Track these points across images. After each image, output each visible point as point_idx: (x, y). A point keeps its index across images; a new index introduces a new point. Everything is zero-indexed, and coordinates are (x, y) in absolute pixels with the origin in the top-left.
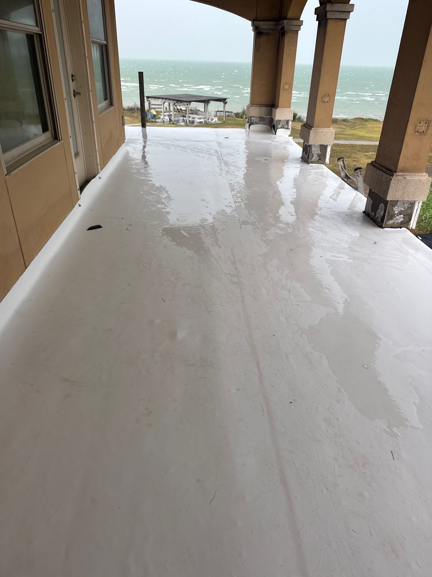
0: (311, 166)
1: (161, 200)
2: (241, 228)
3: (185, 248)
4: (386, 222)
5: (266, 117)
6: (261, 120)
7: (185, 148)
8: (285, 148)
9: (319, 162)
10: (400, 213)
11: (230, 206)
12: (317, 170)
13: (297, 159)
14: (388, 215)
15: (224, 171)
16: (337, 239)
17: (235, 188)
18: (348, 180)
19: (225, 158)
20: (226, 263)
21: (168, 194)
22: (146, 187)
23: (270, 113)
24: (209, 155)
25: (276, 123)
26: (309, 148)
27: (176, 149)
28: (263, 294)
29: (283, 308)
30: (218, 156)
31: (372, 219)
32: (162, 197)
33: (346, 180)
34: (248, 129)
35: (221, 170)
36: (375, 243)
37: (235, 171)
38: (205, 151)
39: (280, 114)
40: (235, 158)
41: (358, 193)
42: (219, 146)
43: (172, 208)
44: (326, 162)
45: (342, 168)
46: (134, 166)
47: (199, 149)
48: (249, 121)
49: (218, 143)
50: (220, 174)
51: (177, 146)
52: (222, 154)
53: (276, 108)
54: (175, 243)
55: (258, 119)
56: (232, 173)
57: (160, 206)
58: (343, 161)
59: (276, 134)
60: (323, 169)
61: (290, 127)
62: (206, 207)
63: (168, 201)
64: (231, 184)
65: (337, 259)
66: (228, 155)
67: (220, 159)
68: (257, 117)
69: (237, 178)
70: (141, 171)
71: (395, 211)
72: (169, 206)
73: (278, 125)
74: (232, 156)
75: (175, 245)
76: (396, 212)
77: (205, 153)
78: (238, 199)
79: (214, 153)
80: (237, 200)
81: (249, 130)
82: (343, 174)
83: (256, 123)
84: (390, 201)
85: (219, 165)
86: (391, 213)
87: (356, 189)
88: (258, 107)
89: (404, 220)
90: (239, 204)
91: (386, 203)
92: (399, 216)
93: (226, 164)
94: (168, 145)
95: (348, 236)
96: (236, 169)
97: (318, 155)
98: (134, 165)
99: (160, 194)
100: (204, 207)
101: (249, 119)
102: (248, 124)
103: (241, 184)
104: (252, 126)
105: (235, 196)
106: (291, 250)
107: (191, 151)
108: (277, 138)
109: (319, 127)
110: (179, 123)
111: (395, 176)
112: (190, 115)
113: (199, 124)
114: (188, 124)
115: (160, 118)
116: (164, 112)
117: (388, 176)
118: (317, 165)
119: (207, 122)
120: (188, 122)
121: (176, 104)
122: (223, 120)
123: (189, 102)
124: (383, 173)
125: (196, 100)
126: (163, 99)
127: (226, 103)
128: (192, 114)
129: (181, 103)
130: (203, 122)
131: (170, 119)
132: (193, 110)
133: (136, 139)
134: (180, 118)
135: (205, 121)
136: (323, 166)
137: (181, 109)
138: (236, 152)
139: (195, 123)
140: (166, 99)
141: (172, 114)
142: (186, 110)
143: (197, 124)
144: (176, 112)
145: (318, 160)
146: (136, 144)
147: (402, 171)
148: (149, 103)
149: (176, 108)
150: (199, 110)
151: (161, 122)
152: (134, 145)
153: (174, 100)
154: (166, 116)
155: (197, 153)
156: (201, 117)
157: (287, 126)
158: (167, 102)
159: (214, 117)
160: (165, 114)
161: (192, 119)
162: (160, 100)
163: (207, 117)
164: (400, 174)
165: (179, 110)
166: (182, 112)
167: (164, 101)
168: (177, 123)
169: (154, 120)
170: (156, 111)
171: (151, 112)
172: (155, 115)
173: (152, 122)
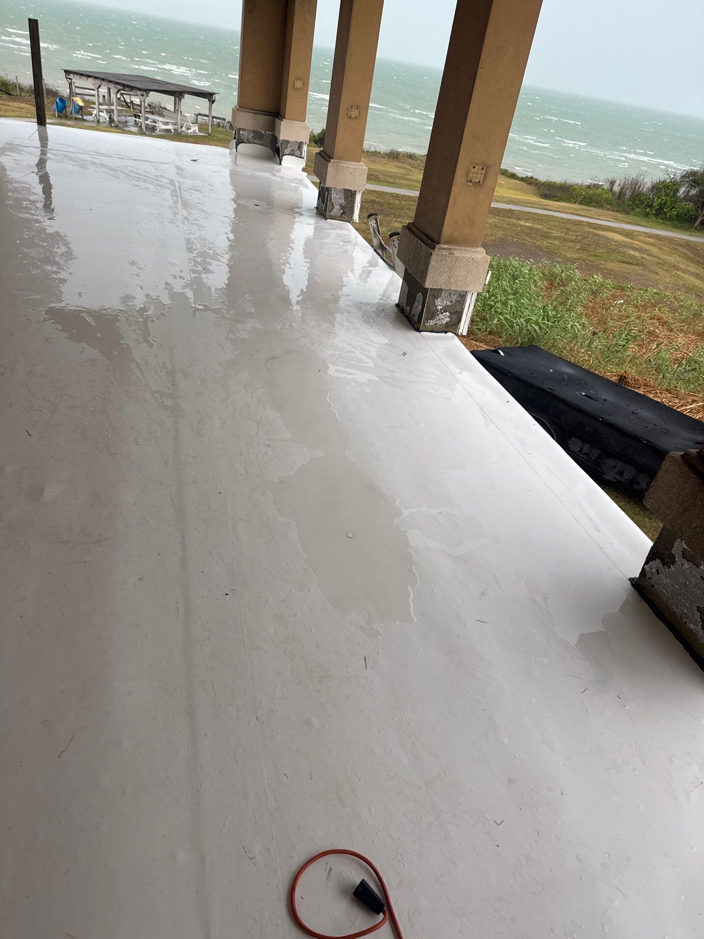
0: (330, 224)
1: (54, 257)
2: (194, 316)
3: (84, 344)
4: (424, 323)
5: (265, 133)
6: (257, 137)
7: (115, 170)
8: (296, 190)
9: (342, 219)
10: (445, 309)
11: (180, 277)
12: (338, 232)
13: (310, 210)
14: (428, 312)
15: (180, 218)
16: (349, 344)
17: (195, 248)
18: (383, 253)
19: (186, 195)
20: (156, 373)
21: (69, 248)
22: (27, 233)
23: (273, 127)
24: (158, 187)
25: (282, 146)
26: (327, 193)
27: (98, 170)
28: (213, 428)
29: (242, 450)
30: (174, 191)
31: (406, 317)
32: (56, 253)
33: (380, 252)
34: (234, 150)
35: (175, 214)
36: (404, 354)
37: (199, 219)
38: (151, 178)
39: (288, 131)
40: (204, 196)
41: (395, 274)
42: (177, 173)
43: (71, 274)
44: (354, 218)
45: (374, 231)
46: (10, 194)
47: (141, 175)
48: (236, 137)
49: (177, 167)
50: (171, 221)
51: (100, 164)
52: (181, 187)
53: (281, 118)
54: (67, 335)
55: (252, 135)
56: (194, 222)
57: (48, 268)
58: (376, 220)
59: (280, 164)
60: (350, 230)
61: (304, 154)
62: (137, 275)
63: (66, 261)
64: (188, 239)
65: (343, 376)
66: (192, 189)
67: (177, 196)
68: (249, 131)
69: (201, 230)
70: (23, 203)
71: (437, 306)
72: (67, 269)
73: (284, 149)
74: (199, 193)
75: (67, 338)
76: (439, 308)
77: (152, 183)
78: (197, 267)
79: (166, 183)
80: (194, 268)
81: (237, 152)
82: (375, 242)
83: (248, 140)
84: (431, 289)
85: (172, 206)
86: (432, 309)
87: (392, 267)
88: (251, 114)
89: (450, 321)
90: (197, 275)
91: (425, 291)
92: (444, 314)
93: (186, 205)
94: (83, 162)
95: (366, 342)
96: (203, 215)
97: (341, 205)
98: (12, 191)
99: (54, 246)
100: (133, 274)
101: (237, 134)
102: (235, 140)
103: (207, 242)
104: (241, 146)
105: (192, 262)
106: (273, 358)
107: (125, 177)
108: (282, 171)
109: (342, 158)
110: (127, 126)
111: (436, 249)
112: (147, 115)
113: (164, 133)
114: (144, 131)
115: (91, 114)
116: (100, 104)
117: (428, 249)
118: (339, 224)
119: (179, 131)
120: (143, 127)
121: (122, 92)
122: (208, 130)
123: (145, 90)
124: (422, 244)
125: (158, 89)
126: (96, 80)
127: (213, 102)
128: (152, 113)
129: (131, 90)
130: (173, 131)
131: (110, 118)
132: (155, 108)
133: (23, 144)
134: (130, 118)
135: (175, 130)
136: (349, 226)
137: (132, 102)
138: (208, 186)
139: (158, 130)
140: (103, 80)
141: (115, 110)
142: (140, 106)
143: (160, 133)
144: (122, 106)
145: (342, 214)
146: (22, 154)
147: (448, 242)
148: (70, 84)
149: (122, 99)
150: (166, 109)
151: (93, 121)
152: (17, 156)
153: (117, 83)
154: (102, 112)
155: (136, 180)
156: (168, 121)
157: (299, 153)
158: (105, 85)
159: (193, 123)
160: (100, 107)
161: (151, 122)
162: (90, 80)
163: (179, 122)
164: (445, 246)
165: (129, 104)
166: (134, 109)
167: (99, 83)
168: (124, 126)
169: (81, 117)
170: (84, 101)
171: (73, 100)
172: (81, 108)
173: (76, 119)
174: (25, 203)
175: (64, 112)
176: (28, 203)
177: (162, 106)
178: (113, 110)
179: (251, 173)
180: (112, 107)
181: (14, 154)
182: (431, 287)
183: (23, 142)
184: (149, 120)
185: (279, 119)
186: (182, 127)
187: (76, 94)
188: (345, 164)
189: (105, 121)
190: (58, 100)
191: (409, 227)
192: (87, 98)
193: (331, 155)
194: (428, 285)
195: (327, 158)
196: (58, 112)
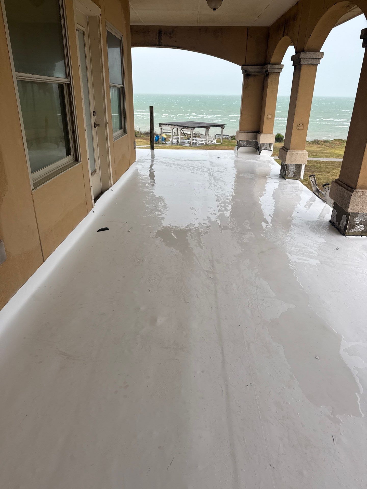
0: (287, 181)
1: (159, 207)
2: (221, 232)
3: (172, 248)
4: (348, 231)
5: (252, 141)
6: (248, 143)
7: (183, 166)
8: (267, 166)
9: (294, 179)
10: (361, 223)
11: (214, 214)
12: (292, 185)
13: (276, 176)
14: (350, 225)
15: (213, 185)
16: (303, 244)
17: (220, 199)
19: (215, 175)
20: (205, 261)
21: (165, 203)
22: (147, 198)
23: (256, 138)
24: (202, 172)
25: (260, 146)
26: (286, 166)
27: (176, 167)
28: (233, 289)
29: (249, 302)
30: (210, 173)
31: (336, 228)
32: (160, 206)
33: (317, 194)
34: (237, 151)
35: (210, 184)
36: (337, 249)
37: (222, 185)
38: (199, 168)
39: (265, 139)
40: (224, 174)
41: (327, 204)
42: (211, 165)
43: (166, 215)
44: (301, 178)
45: (313, 184)
46: (140, 181)
47: (194, 167)
48: (238, 144)
49: (211, 162)
50: (209, 187)
51: (177, 164)
52: (213, 171)
53: (260, 133)
54: (165, 243)
55: (245, 143)
56: (220, 187)
57: (157, 213)
58: (314, 178)
59: (260, 155)
60: (298, 184)
61: (272, 149)
62: (194, 214)
63: (164, 209)
64: (217, 195)
65: (302, 261)
66: (217, 171)
67: (211, 175)
68: (244, 141)
69: (223, 191)
70: (146, 185)
71: (356, 222)
72: (164, 213)
73: (262, 147)
74: (221, 173)
75: (165, 245)
76: (357, 223)
77: (199, 171)
78: (222, 208)
79: (206, 170)
82: (314, 189)
83: (243, 145)
85: (209, 180)
86: (352, 224)
87: (325, 201)
88: (245, 133)
89: (364, 229)
90: (222, 212)
91: (348, 214)
92: (360, 226)
93: (215, 179)
94: (170, 164)
96: (223, 183)
97: (293, 172)
98: (141, 180)
99: (158, 203)
102: (237, 146)
103: (226, 196)
104: (240, 149)
105: (219, 206)
106: (262, 252)
107: (188, 169)
108: (260, 158)
109: (294, 149)
110: (184, 144)
111: (354, 192)
112: (193, 138)
113: (201, 145)
114: (192, 145)
115: (169, 141)
116: (173, 136)
117: (349, 192)
118: (292, 181)
119: (207, 144)
120: (192, 144)
121: (183, 129)
122: (221, 142)
123: (193, 128)
124: (345, 190)
125: (198, 126)
126: (172, 126)
127: (224, 128)
128: (195, 137)
129: (187, 128)
130: (204, 144)
131: (177, 141)
132: (197, 134)
133: (145, 159)
134: (186, 140)
135: (205, 143)
136: (298, 181)
137: (187, 133)
138: (225, 169)
139: (198, 144)
140: (175, 125)
141: (180, 138)
142: (190, 134)
143: (199, 145)
144: (183, 135)
145: (294, 176)
146: (144, 163)
147: (361, 188)
148: (161, 129)
149: (183, 132)
150: (202, 134)
151: (170, 144)
152: (143, 164)
153: (181, 126)
154: (174, 139)
155: (192, 170)
156: (203, 139)
157: (270, 148)
158: (176, 127)
159: (214, 139)
160: (174, 137)
161: (195, 141)
162: (170, 126)
163: (208, 139)
164: (360, 190)
165: (185, 134)
166: (187, 136)
167: (173, 127)
168: (183, 145)
169: (165, 142)
170: (167, 135)
171: (162, 136)
172: (165, 139)
173: (163, 143)
174: (146, 184)
175: (158, 141)
176: (148, 184)
177: (200, 133)
178: (179, 138)
179: (246, 161)
180: (178, 137)
181: (142, 164)
182: (352, 212)
183: (145, 158)
184: (194, 140)
185: (259, 134)
186: (209, 142)
187: (163, 133)
188: (296, 152)
189: (175, 143)
190: (156, 136)
191: (336, 181)
192: (167, 134)
193: (288, 148)
194: (350, 211)
195: (287, 150)
196: (156, 141)
